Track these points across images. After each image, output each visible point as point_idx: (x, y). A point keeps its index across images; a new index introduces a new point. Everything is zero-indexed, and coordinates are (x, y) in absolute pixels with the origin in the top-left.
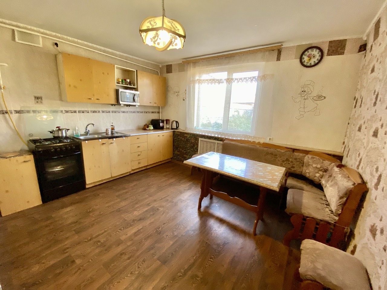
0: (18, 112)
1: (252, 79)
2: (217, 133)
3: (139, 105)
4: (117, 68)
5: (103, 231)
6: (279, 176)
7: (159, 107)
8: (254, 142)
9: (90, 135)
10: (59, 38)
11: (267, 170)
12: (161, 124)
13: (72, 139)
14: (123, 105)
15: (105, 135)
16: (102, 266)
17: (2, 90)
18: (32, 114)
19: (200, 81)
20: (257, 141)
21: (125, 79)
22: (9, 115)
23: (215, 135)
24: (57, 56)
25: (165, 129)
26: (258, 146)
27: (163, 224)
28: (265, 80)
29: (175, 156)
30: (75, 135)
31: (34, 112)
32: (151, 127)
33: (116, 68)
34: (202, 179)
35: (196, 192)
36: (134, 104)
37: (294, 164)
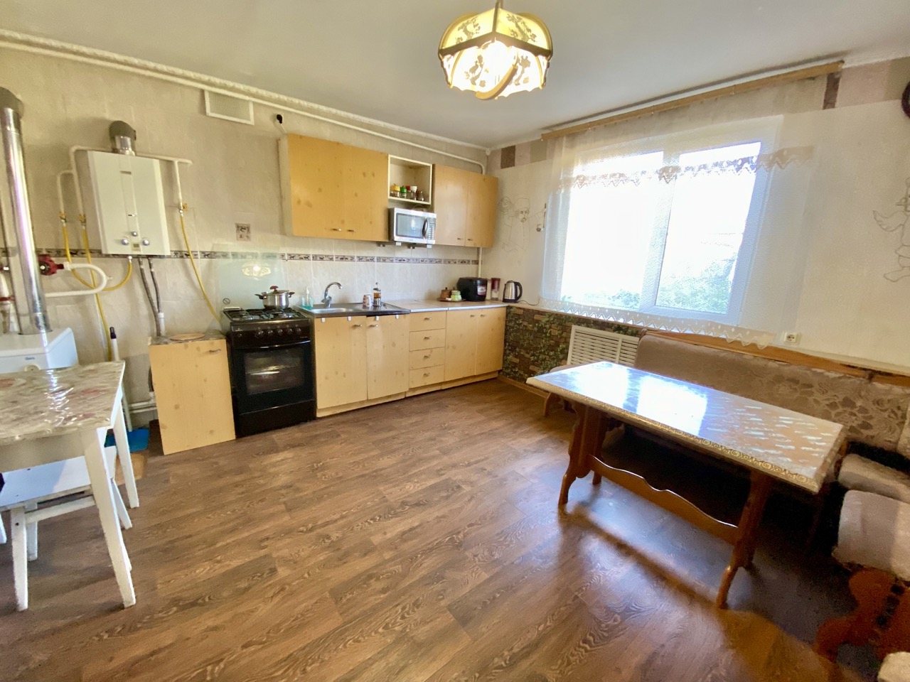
0: (207, 255)
1: (739, 165)
2: (623, 313)
3: (434, 243)
4: (394, 161)
5: (337, 516)
6: (820, 447)
7: (478, 249)
8: (737, 343)
9: (331, 307)
10: (285, 104)
11: (777, 426)
12: (480, 290)
13: (298, 313)
14: (400, 244)
15: (360, 308)
16: (327, 594)
17: (181, 211)
18: (230, 261)
19: (584, 180)
20: (747, 341)
21: (408, 185)
22: (192, 261)
23: (618, 318)
24: (279, 142)
25: (488, 300)
26: (748, 356)
27: (469, 526)
28: (783, 166)
29: (507, 368)
30: (304, 305)
31: (235, 255)
32: (457, 296)
33: (391, 163)
34: (574, 431)
35: (556, 460)
36: (423, 241)
37: (871, 418)
